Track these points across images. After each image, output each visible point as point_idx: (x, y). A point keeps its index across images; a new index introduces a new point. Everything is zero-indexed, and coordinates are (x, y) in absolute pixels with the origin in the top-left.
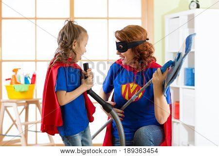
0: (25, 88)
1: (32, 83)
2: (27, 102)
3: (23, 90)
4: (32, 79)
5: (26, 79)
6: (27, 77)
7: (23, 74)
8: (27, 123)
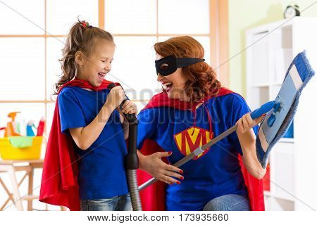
0: (27, 141)
1: (38, 135)
2: (30, 164)
3: (23, 146)
4: (38, 129)
5: (29, 128)
6: (30, 125)
7: (24, 121)
8: (31, 197)
